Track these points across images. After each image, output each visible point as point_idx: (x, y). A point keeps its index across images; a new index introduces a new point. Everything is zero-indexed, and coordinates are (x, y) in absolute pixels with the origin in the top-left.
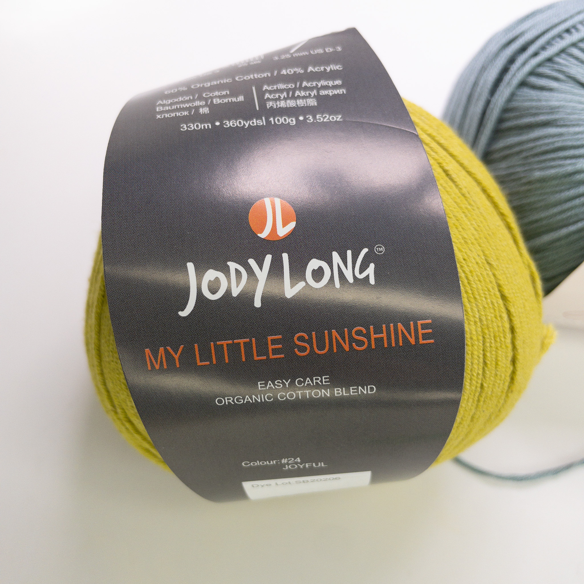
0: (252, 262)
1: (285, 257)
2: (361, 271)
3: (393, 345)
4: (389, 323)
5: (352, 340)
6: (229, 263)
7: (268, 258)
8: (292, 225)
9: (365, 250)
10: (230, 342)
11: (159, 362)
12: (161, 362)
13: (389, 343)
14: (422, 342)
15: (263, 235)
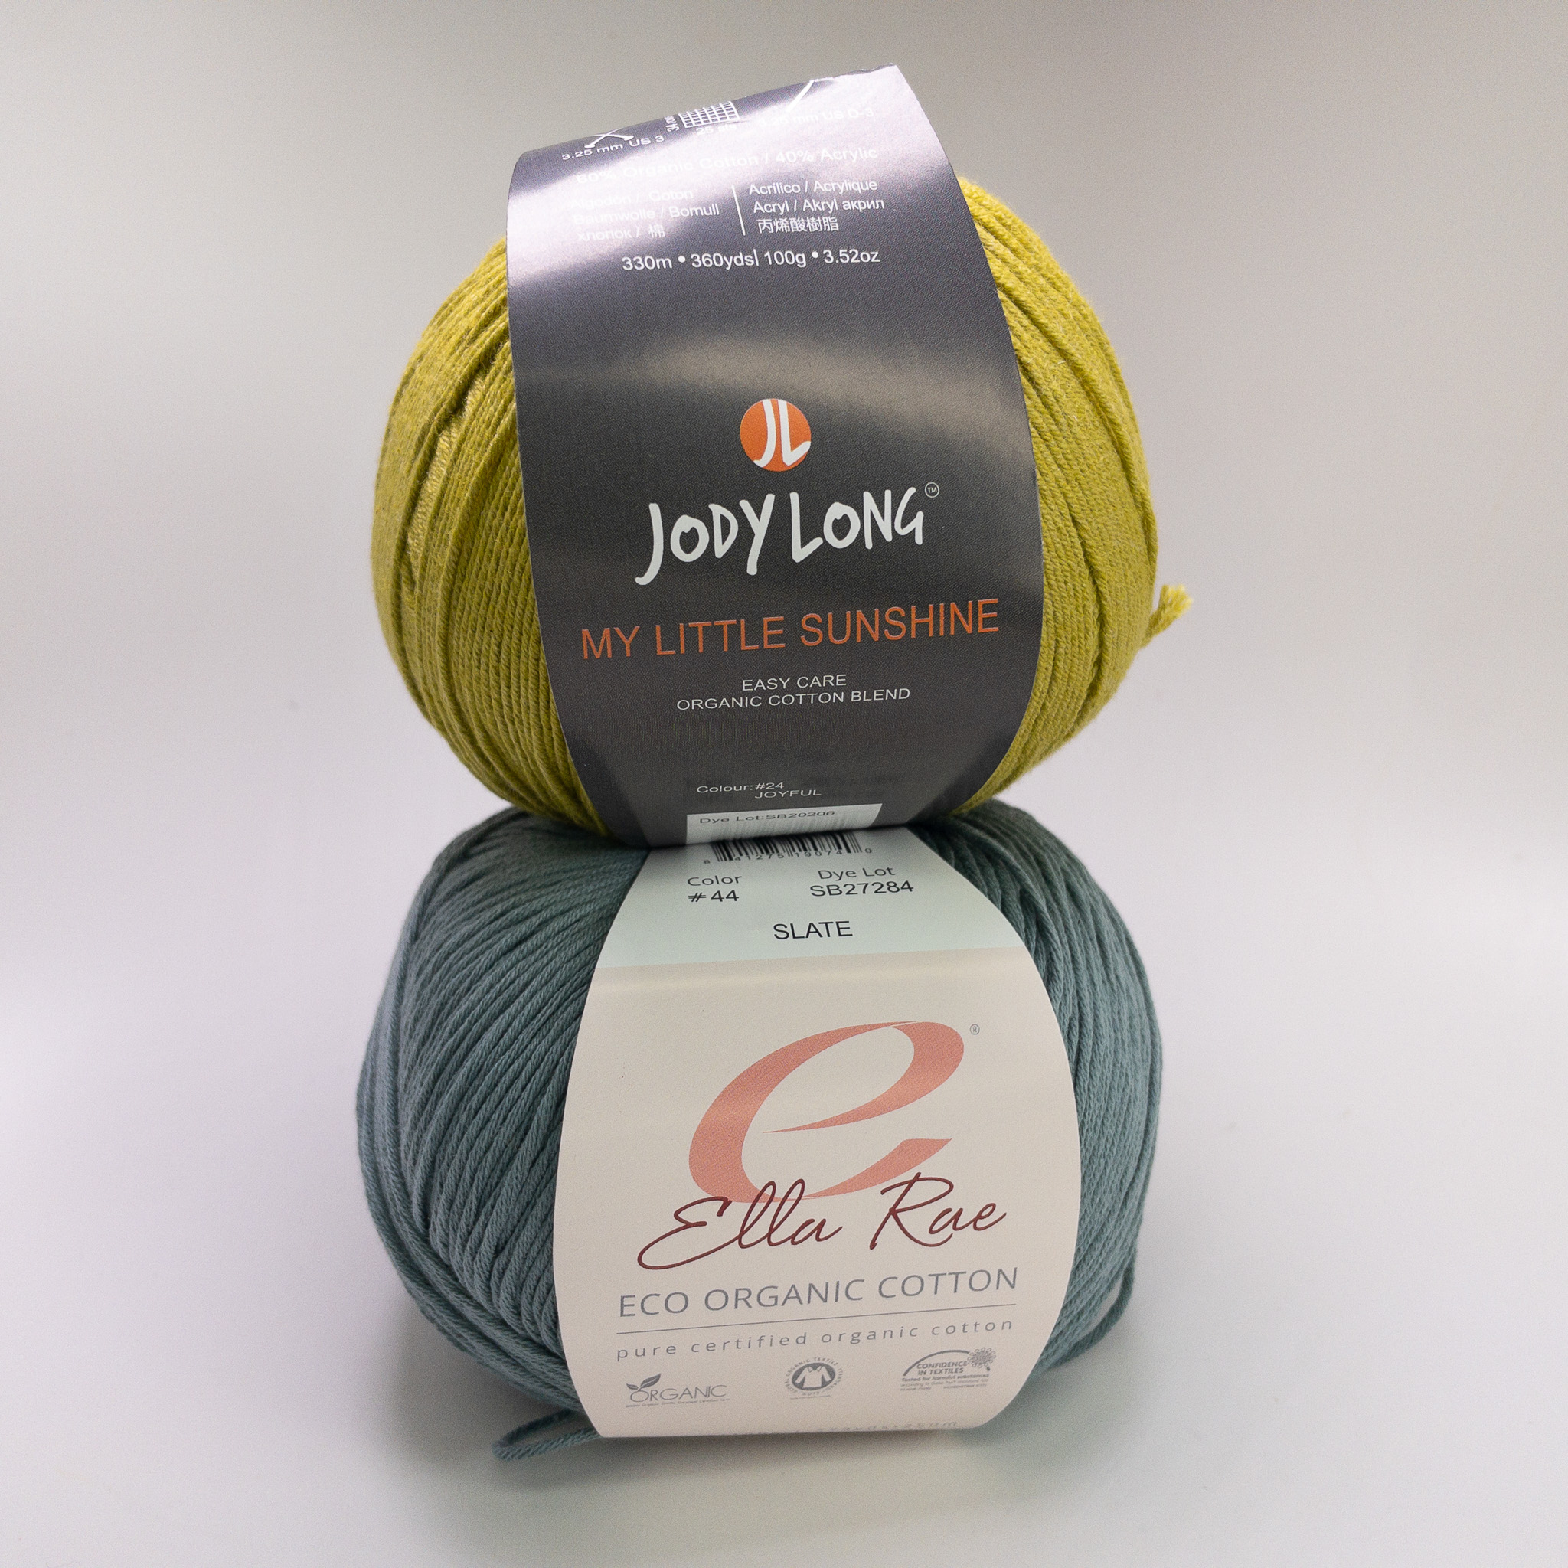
0: (745, 505)
1: (794, 497)
2: (903, 526)
3: (942, 634)
4: (938, 603)
5: (884, 625)
6: (712, 506)
7: (770, 500)
8: (805, 447)
9: (912, 491)
10: (709, 623)
11: (600, 650)
12: (605, 649)
13: (936, 632)
14: (981, 629)
15: (762, 463)
